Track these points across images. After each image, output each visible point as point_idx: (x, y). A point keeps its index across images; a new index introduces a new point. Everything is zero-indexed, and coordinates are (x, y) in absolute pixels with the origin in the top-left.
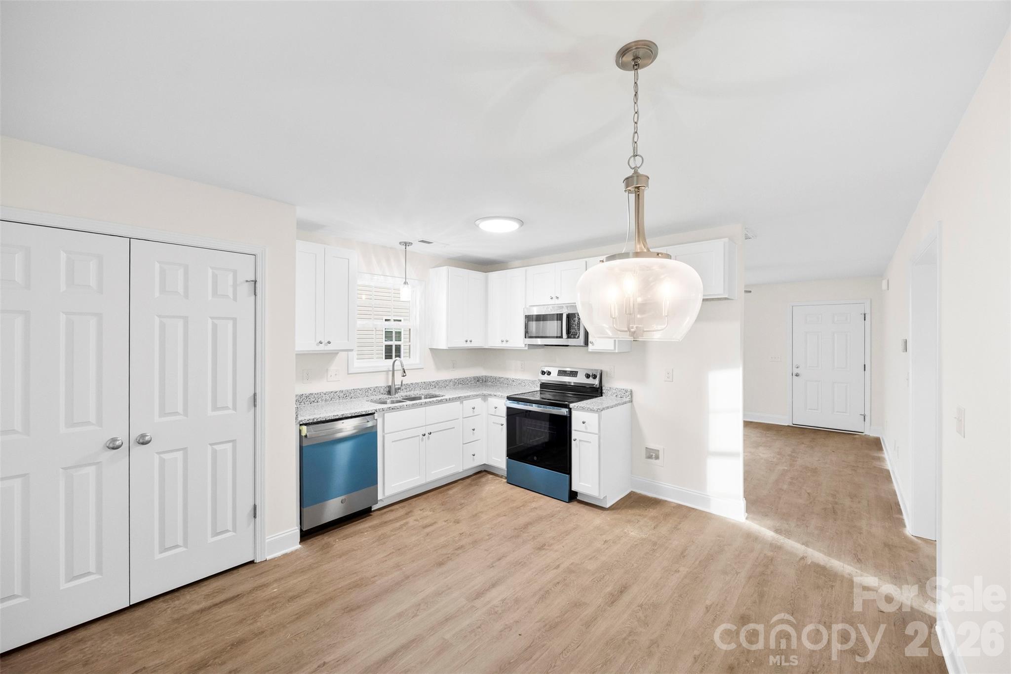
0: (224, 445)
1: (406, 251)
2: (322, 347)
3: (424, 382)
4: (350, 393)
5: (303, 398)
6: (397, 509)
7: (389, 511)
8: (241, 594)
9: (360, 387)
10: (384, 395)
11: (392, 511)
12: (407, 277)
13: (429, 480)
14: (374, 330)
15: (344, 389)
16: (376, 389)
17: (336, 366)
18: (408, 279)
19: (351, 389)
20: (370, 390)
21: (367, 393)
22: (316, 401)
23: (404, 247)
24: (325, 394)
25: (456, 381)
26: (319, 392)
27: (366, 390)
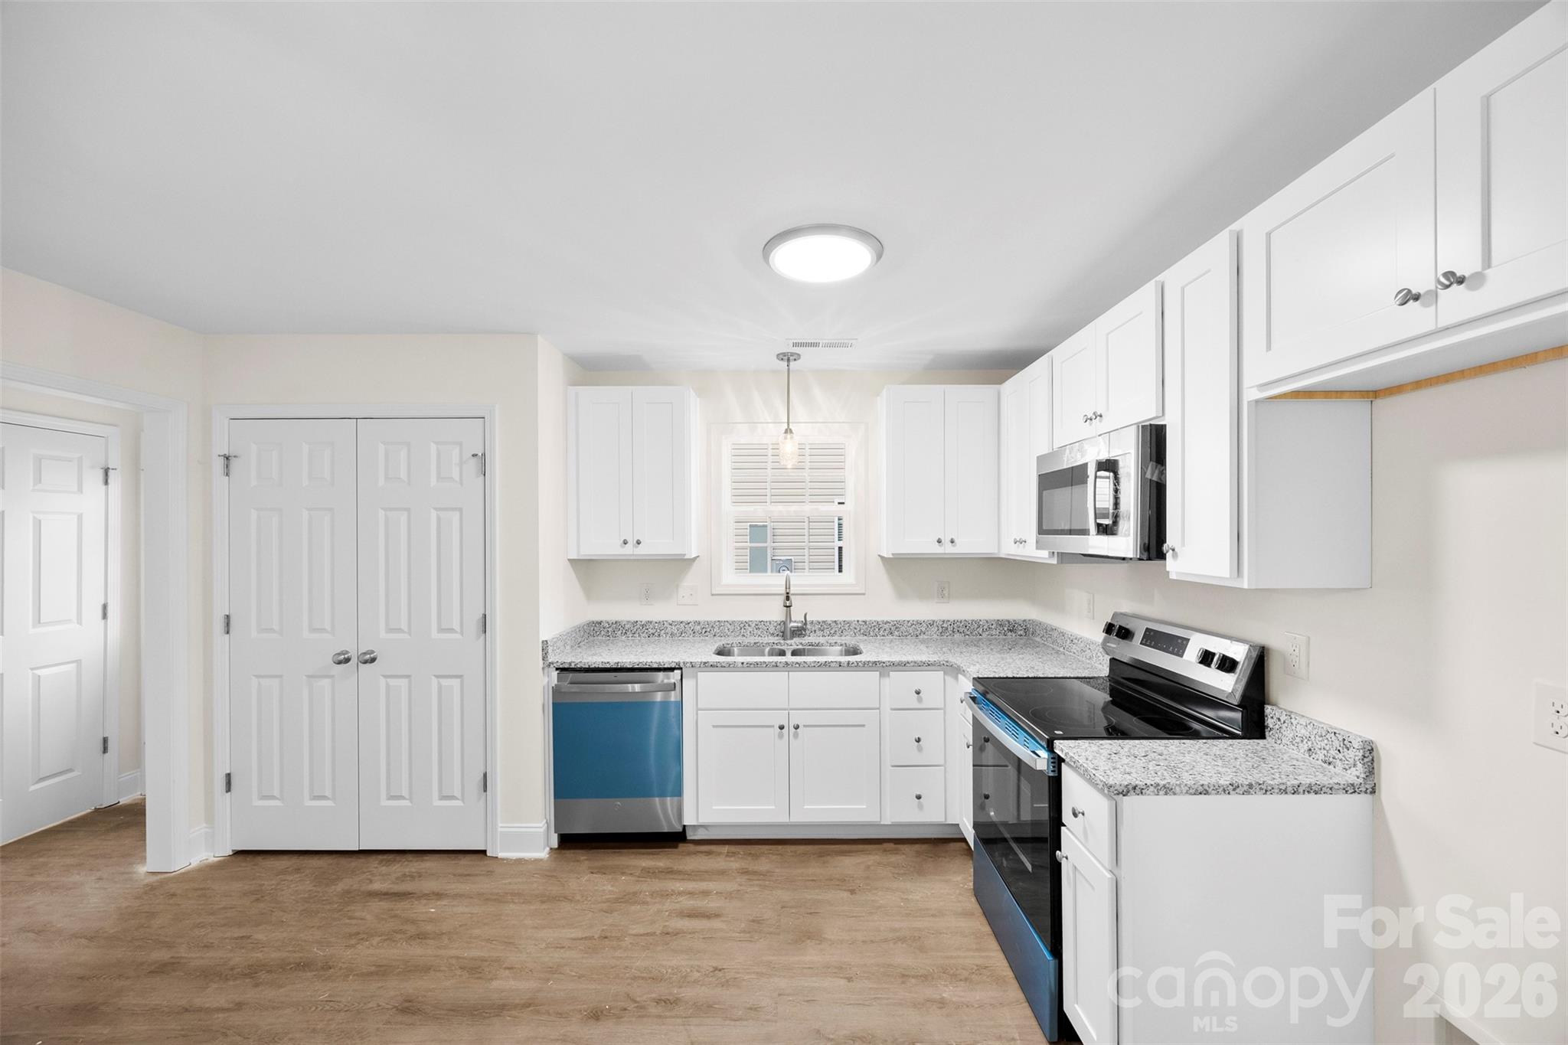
0: (449, 680)
1: (789, 370)
2: (629, 550)
3: (865, 622)
4: (712, 627)
5: (638, 626)
6: (719, 854)
7: (705, 852)
8: (415, 893)
9: (730, 619)
10: (776, 638)
11: (709, 853)
12: (791, 421)
13: (796, 818)
14: (806, 520)
15: (702, 618)
16: (759, 625)
17: (692, 579)
18: (792, 423)
19: (713, 620)
20: (749, 626)
21: (743, 630)
22: (656, 634)
23: (786, 363)
24: (671, 625)
25: (945, 625)
26: (662, 620)
27: (742, 625)
